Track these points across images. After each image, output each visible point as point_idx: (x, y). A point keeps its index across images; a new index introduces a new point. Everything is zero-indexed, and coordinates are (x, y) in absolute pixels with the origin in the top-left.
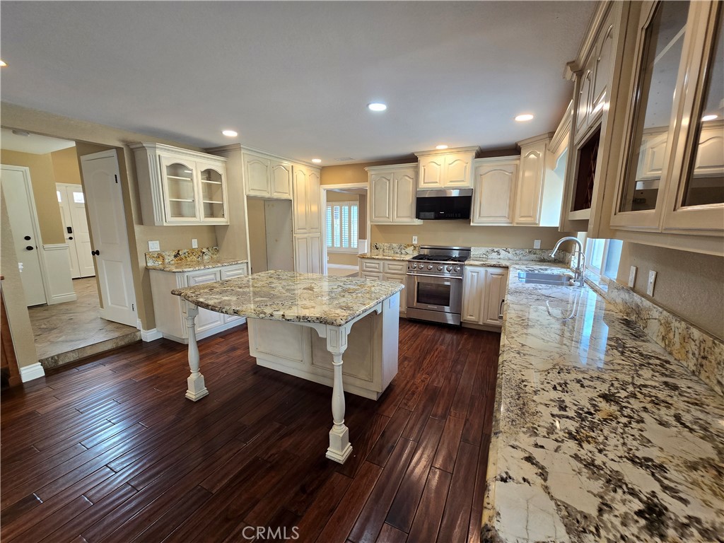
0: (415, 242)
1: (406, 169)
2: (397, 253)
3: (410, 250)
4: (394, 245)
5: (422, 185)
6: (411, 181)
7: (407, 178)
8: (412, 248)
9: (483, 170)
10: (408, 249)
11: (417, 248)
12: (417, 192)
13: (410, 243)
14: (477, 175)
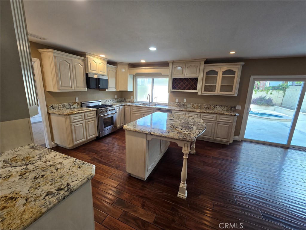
0: (77, 101)
2: (68, 109)
3: (75, 106)
4: (66, 104)
5: (90, 71)
6: (82, 67)
8: (77, 104)
10: (75, 105)
11: (79, 104)
13: (75, 102)
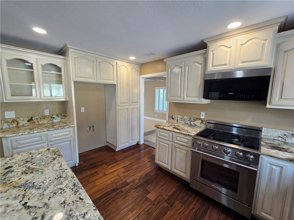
0: (203, 117)
4: (186, 118)
5: (211, 68)
6: (200, 66)
7: (197, 64)
8: (200, 121)
10: (197, 122)
11: (204, 122)
12: (205, 75)
13: (198, 117)
14: (280, 52)
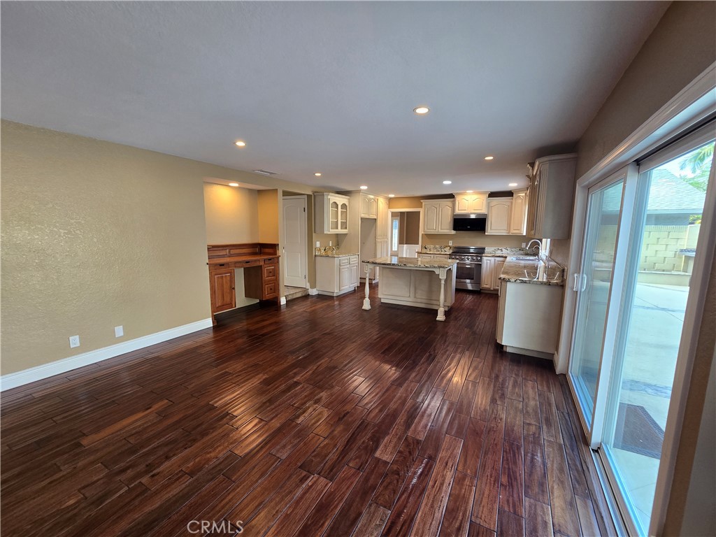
0: (450, 244)
1: (447, 202)
2: (439, 251)
4: (437, 246)
5: (457, 212)
6: (450, 209)
7: (448, 207)
8: (449, 248)
9: (492, 204)
10: (446, 248)
11: (452, 248)
12: (454, 215)
13: (447, 245)
14: (489, 206)
